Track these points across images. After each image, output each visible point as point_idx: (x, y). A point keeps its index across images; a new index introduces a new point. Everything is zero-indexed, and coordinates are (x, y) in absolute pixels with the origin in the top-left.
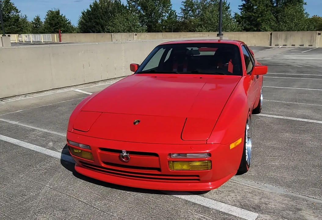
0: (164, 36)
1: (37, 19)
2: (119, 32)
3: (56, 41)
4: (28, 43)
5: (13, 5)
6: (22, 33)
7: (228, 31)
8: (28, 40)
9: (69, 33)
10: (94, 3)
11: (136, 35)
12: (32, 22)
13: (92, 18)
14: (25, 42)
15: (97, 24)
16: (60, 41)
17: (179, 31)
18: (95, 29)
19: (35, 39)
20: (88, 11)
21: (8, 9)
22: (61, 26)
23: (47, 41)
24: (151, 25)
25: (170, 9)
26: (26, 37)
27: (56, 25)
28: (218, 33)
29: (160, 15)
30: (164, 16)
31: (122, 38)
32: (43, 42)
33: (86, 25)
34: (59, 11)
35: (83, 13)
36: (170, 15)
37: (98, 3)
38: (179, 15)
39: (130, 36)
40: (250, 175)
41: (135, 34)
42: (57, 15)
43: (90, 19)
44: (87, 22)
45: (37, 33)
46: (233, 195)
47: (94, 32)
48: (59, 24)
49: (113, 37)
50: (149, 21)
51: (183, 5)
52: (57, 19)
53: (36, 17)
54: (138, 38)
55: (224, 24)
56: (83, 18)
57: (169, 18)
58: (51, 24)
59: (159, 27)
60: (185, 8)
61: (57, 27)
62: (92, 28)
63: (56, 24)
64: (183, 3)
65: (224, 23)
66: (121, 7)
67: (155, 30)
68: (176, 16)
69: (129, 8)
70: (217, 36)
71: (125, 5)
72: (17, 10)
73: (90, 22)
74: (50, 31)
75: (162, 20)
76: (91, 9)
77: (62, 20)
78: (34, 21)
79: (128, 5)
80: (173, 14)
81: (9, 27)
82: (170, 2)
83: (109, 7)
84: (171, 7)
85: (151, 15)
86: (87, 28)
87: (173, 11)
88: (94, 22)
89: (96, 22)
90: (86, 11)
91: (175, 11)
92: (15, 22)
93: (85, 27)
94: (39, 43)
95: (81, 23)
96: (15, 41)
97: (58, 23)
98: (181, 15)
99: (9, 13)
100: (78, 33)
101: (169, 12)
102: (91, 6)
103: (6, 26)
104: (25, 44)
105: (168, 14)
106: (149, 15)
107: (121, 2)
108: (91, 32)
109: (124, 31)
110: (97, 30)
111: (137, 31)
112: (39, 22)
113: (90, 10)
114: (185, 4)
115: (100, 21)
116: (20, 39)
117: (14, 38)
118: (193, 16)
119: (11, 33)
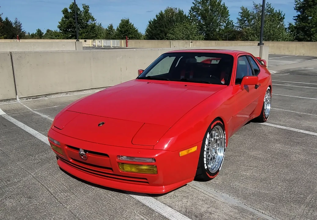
0: (216, 44)
1: (111, 27)
2: (178, 39)
3: (123, 47)
4: (99, 48)
5: (91, 15)
6: (96, 39)
7: (279, 41)
8: (100, 45)
9: (136, 39)
10: (160, 13)
11: (192, 42)
12: (107, 29)
13: (157, 26)
14: (97, 46)
15: (162, 31)
16: (127, 46)
17: (234, 40)
18: (159, 36)
19: (106, 45)
21: (86, 18)
22: (129, 33)
23: (116, 46)
24: (209, 33)
25: (228, 20)
26: (99, 42)
27: (125, 32)
28: (259, 43)
29: (218, 25)
30: (222, 25)
31: (179, 45)
32: (112, 47)
33: (152, 33)
34: (128, 20)
35: (150, 23)
36: (227, 25)
37: (163, 14)
38: (236, 25)
39: (186, 43)
40: (214, 182)
41: (190, 41)
42: (127, 23)
43: (156, 27)
44: (153, 30)
45: (109, 39)
46: (185, 200)
47: (158, 39)
48: (128, 32)
49: (172, 44)
50: (207, 31)
51: (240, 15)
52: (127, 27)
53: (110, 26)
54: (193, 45)
55: (276, 34)
56: (149, 26)
57: (226, 27)
58: (121, 31)
59: (216, 35)
60: (241, 19)
61: (126, 34)
62: (157, 35)
63: (125, 31)
64: (240, 14)
65: (276, 32)
66: (183, 17)
67: (213, 38)
68: (233, 26)
69: (190, 18)
70: (258, 46)
71: (187, 15)
72: (94, 19)
73: (155, 30)
74: (120, 38)
75: (220, 29)
77: (131, 29)
78: (108, 29)
79: (189, 15)
80: (231, 23)
81: (87, 33)
82: (228, 13)
83: (173, 17)
84: (229, 18)
85: (209, 24)
86: (153, 35)
87: (230, 21)
88: (159, 30)
89: (160, 30)
90: (153, 20)
91: (232, 21)
92: (91, 29)
93: (151, 34)
94: (108, 48)
95: (147, 31)
96: (89, 46)
97: (127, 30)
98: (237, 25)
99: (87, 21)
100: (145, 39)
101: (227, 22)
102: (157, 16)
103: (84, 33)
104: (97, 48)
105: (225, 24)
106: (207, 25)
107: (183, 13)
108: (156, 39)
109: (183, 39)
110: (160, 37)
111: (193, 39)
112: (112, 29)
113: (156, 19)
114: (242, 15)
115: (164, 29)
116: (94, 43)
117: (89, 43)
118: (249, 26)
119: (87, 39)
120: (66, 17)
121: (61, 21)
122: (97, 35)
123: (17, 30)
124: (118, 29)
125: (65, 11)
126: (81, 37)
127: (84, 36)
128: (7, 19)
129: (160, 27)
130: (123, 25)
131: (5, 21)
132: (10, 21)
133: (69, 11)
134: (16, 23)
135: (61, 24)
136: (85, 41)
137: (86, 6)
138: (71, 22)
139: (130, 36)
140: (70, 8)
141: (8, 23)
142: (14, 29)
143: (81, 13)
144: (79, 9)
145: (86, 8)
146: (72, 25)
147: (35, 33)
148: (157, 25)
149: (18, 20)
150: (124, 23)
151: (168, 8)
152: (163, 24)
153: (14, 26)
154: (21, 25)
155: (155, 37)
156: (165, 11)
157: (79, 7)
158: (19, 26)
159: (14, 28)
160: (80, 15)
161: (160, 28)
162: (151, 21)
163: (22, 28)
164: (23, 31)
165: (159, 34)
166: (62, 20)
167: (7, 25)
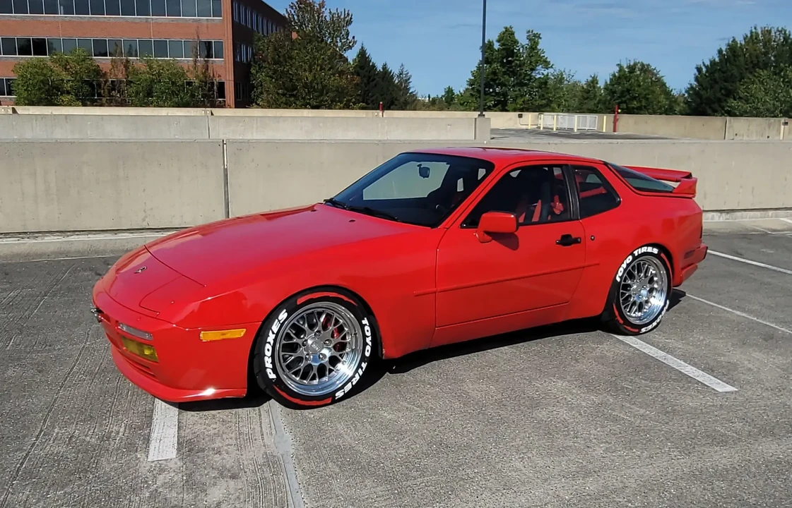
1: (592, 82)
3: (604, 131)
4: (546, 132)
5: (542, 55)
6: (546, 111)
8: (551, 126)
10: (728, 45)
11: (786, 123)
12: (582, 86)
14: (544, 128)
16: (615, 131)
19: (566, 124)
20: (713, 63)
21: (531, 63)
22: (633, 98)
23: (587, 128)
27: (622, 94)
31: (749, 130)
32: (576, 131)
33: (700, 97)
35: (699, 70)
37: (739, 45)
39: (771, 125)
41: (784, 120)
44: (704, 89)
49: (729, 127)
53: (591, 79)
54: (789, 133)
56: (697, 79)
61: (624, 99)
62: (714, 103)
63: (622, 92)
72: (549, 63)
73: (712, 87)
76: (720, 60)
77: (639, 86)
78: (585, 87)
86: (702, 103)
90: (708, 63)
94: (567, 133)
97: (628, 91)
99: (532, 70)
102: (720, 51)
103: (522, 96)
104: (541, 133)
112: (594, 87)
116: (540, 122)
117: (528, 120)
119: (528, 110)
120: (486, 61)
121: (475, 69)
122: (551, 101)
123: (401, 90)
124: (606, 89)
125: (487, 47)
126: (514, 105)
127: (522, 105)
128: (385, 67)
129: (726, 81)
130: (619, 78)
131: (382, 70)
132: (391, 71)
133: (497, 46)
134: (401, 74)
135: (475, 77)
136: (520, 116)
137: (535, 35)
138: (494, 73)
139: (635, 104)
140: (498, 41)
141: (386, 74)
142: (396, 89)
143: (521, 51)
144: (516, 42)
145: (534, 39)
146: (496, 80)
147: (440, 96)
148: (716, 75)
149: (404, 70)
150: (622, 73)
151: (754, 30)
152: (735, 72)
153: (397, 81)
154: (409, 79)
155: (707, 108)
156: (745, 39)
157: (517, 36)
158: (406, 81)
159: (396, 86)
160: (517, 56)
161: (725, 84)
162: (704, 65)
163: (411, 85)
164: (412, 93)
165: (719, 101)
166: (479, 68)
167: (383, 78)
